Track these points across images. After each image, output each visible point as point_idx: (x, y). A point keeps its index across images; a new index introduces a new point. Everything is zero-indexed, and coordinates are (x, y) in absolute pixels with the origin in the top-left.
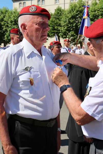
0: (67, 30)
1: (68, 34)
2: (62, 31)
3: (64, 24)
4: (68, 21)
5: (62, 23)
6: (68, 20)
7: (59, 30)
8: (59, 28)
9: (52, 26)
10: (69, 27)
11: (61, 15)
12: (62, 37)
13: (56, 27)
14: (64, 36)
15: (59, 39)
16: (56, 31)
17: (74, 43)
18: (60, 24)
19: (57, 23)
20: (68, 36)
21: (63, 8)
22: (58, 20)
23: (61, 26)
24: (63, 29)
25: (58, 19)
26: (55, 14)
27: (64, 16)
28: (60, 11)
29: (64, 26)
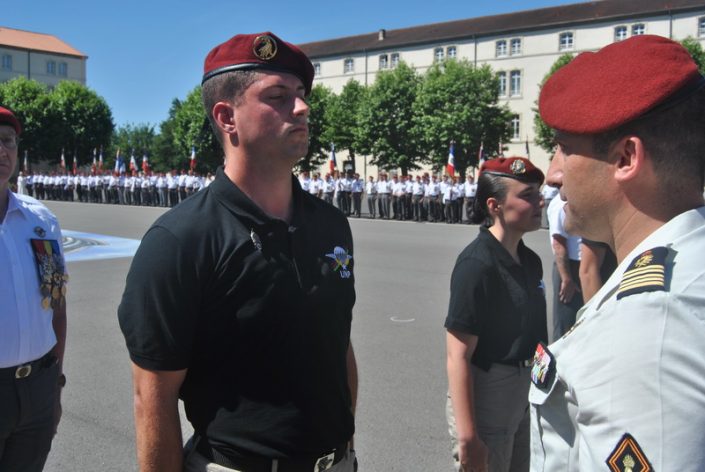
0: (369, 135)
1: (372, 144)
2: (358, 137)
3: (363, 121)
4: (371, 114)
5: (359, 119)
6: (373, 111)
7: (353, 135)
8: (353, 130)
9: (335, 127)
10: (375, 128)
11: (356, 99)
12: (359, 151)
13: (344, 129)
14: (363, 150)
15: (352, 156)
16: (345, 138)
17: (387, 165)
18: (355, 120)
19: (347, 118)
20: (372, 150)
21: (362, 83)
22: (349, 111)
23: (356, 126)
24: (360, 133)
25: (351, 108)
26: (342, 96)
27: (363, 103)
28: (356, 90)
29: (364, 124)
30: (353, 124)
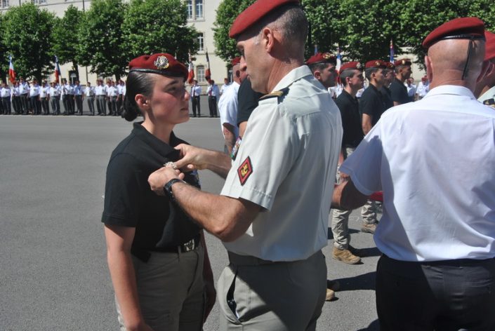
0: (88, 49)
1: (91, 57)
2: (80, 52)
3: (83, 39)
4: (89, 33)
5: (79, 37)
6: (90, 31)
7: (75, 50)
8: (75, 46)
9: (61, 43)
10: (93, 44)
11: (76, 22)
12: (81, 63)
13: (68, 45)
14: (84, 62)
15: (76, 67)
16: (69, 52)
17: (104, 73)
18: (76, 38)
19: (70, 36)
20: (91, 61)
21: (80, 9)
22: (71, 32)
23: (78, 43)
24: (81, 48)
25: (72, 29)
26: (65, 19)
27: (82, 24)
28: (75, 14)
29: (83, 41)
30: (75, 41)
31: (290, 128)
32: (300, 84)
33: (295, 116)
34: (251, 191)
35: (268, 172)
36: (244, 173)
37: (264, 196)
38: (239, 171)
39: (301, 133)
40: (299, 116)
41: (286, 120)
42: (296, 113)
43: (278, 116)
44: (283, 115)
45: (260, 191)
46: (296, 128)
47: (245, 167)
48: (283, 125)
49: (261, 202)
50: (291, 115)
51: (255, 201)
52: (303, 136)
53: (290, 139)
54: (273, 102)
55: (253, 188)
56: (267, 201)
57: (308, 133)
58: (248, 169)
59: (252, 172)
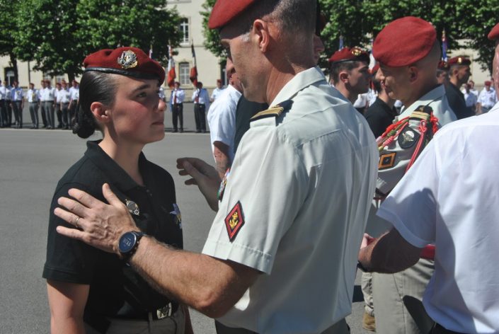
0: (32, 39)
1: (35, 48)
2: (20, 42)
3: (24, 24)
4: (33, 17)
5: (20, 22)
6: (34, 13)
7: (13, 40)
8: (13, 34)
10: (38, 32)
12: (21, 57)
14: (25, 55)
15: (14, 62)
16: (6, 42)
17: (52, 71)
18: (15, 23)
19: (6, 21)
20: (35, 55)
22: (8, 14)
23: (17, 30)
24: (21, 37)
25: (10, 10)
29: (25, 27)
30: (14, 27)
31: (294, 159)
32: (309, 94)
33: (300, 141)
34: (243, 250)
35: (266, 223)
36: (233, 224)
37: (261, 255)
38: (227, 221)
39: (309, 165)
40: (306, 141)
41: (287, 149)
42: (302, 137)
43: (278, 143)
44: (283, 142)
45: (255, 249)
46: (302, 158)
47: (235, 217)
48: (284, 155)
49: (257, 264)
50: (295, 141)
51: (249, 263)
52: (313, 169)
53: (294, 174)
54: (270, 124)
55: (245, 246)
56: (266, 261)
57: (319, 163)
58: (238, 219)
59: (243, 223)
